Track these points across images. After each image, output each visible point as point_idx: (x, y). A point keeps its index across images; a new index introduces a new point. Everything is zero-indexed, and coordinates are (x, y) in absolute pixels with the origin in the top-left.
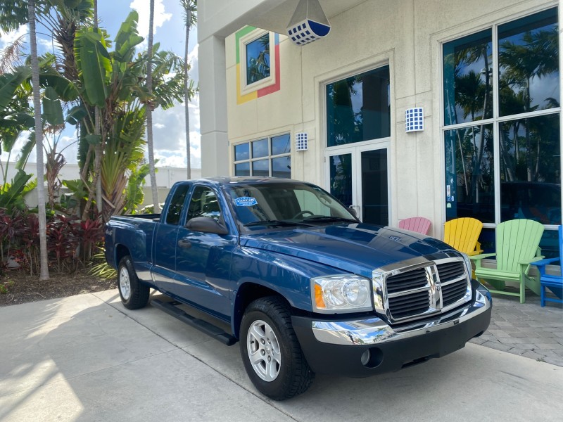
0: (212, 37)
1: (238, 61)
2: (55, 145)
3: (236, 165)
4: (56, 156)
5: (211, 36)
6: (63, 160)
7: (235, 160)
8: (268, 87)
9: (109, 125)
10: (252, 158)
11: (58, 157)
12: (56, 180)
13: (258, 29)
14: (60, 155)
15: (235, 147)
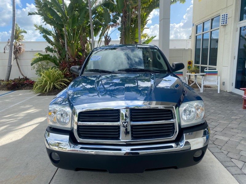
2: (107, 33)
3: (196, 36)
10: (203, 31)
14: (109, 37)
15: (197, 26)
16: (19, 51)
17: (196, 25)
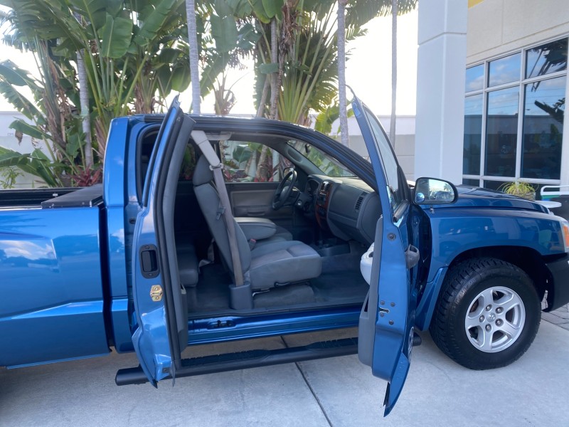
2: (224, 79)
4: (225, 93)
6: (232, 100)
9: (287, 46)
10: (488, 86)
11: (228, 95)
14: (230, 92)
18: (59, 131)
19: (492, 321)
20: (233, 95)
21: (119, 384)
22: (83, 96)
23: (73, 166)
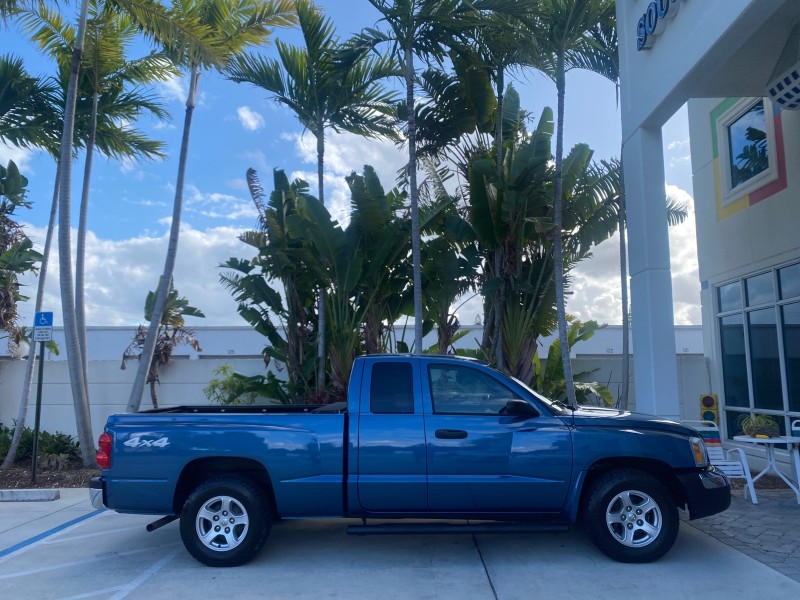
0: (640, 130)
1: (716, 154)
3: (720, 319)
4: (449, 318)
5: (637, 130)
6: (456, 324)
7: (720, 311)
8: (766, 186)
10: (747, 305)
11: (451, 320)
12: (449, 348)
13: (743, 99)
14: (453, 316)
15: (718, 289)
16: (163, 357)
17: (717, 285)
18: (297, 354)
19: (633, 520)
20: (457, 320)
21: (349, 533)
22: (321, 323)
23: (306, 386)
